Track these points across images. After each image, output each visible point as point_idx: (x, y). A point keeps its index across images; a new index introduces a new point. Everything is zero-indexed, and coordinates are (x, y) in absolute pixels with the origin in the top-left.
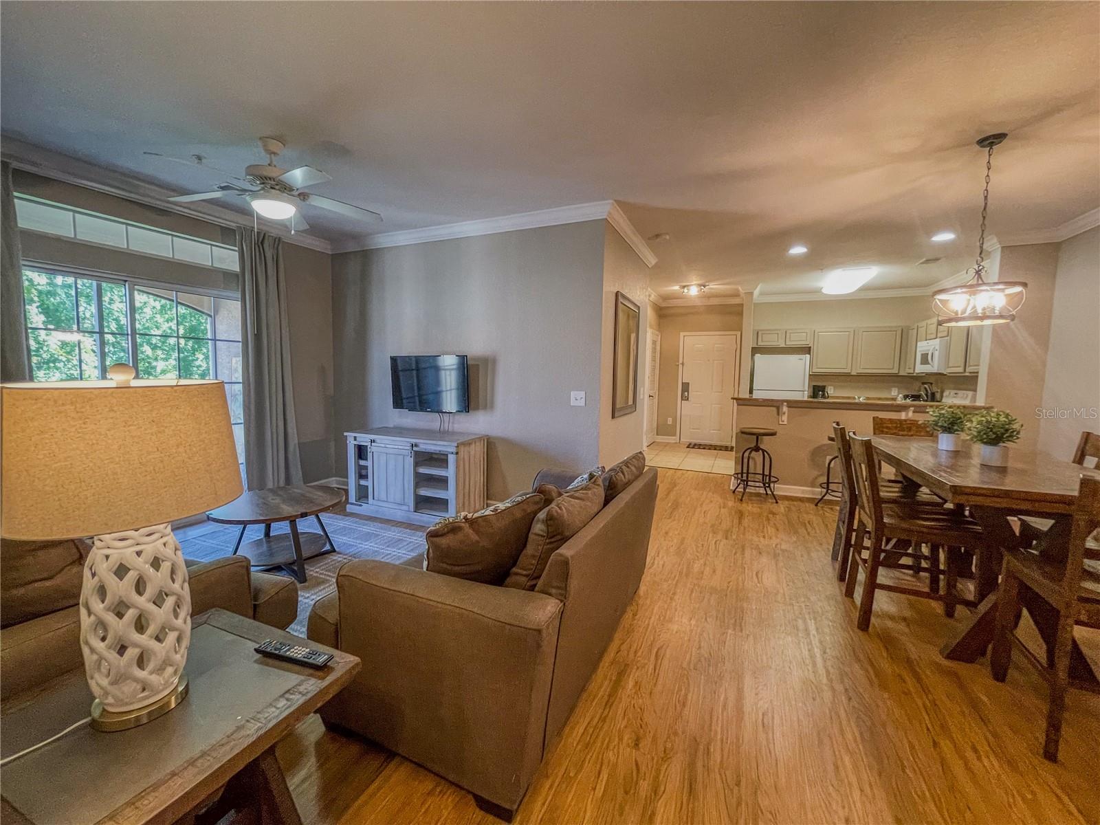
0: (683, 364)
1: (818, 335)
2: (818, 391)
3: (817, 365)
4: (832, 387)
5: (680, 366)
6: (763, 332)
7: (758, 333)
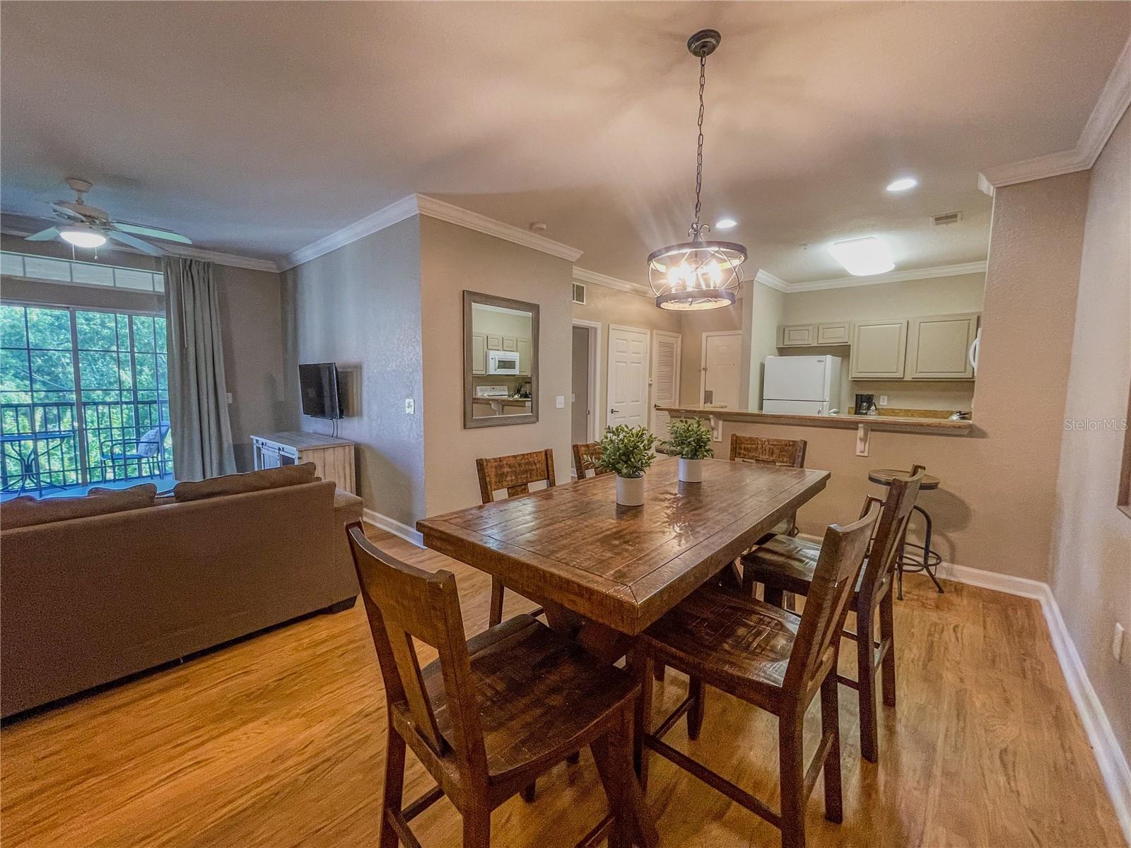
0: (705, 369)
1: (859, 330)
2: (863, 402)
3: (857, 368)
4: (886, 397)
5: (703, 372)
6: (790, 329)
7: (784, 330)
